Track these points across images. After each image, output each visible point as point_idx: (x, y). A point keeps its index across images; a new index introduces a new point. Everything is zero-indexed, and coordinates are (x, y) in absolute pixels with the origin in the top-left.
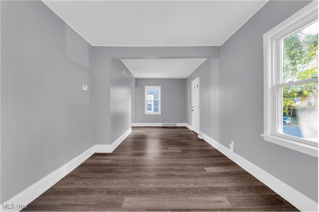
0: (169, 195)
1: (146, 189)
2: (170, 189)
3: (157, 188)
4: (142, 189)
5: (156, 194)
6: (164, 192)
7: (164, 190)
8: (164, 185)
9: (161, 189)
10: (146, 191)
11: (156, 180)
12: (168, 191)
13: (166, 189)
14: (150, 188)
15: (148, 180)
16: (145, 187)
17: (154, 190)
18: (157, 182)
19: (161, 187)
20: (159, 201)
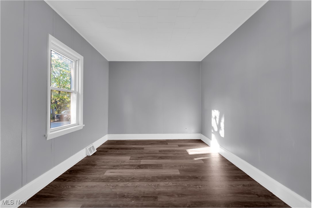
0: (146, 176)
1: (166, 180)
2: (145, 180)
3: (156, 181)
4: (170, 180)
5: (157, 177)
6: (150, 178)
7: (150, 180)
8: (150, 184)
9: (152, 181)
10: (165, 179)
11: (157, 190)
12: (147, 179)
13: (148, 180)
14: (163, 181)
15: (166, 190)
16: (168, 182)
17: (159, 180)
18: (156, 188)
19: (152, 182)
20: (155, 172)
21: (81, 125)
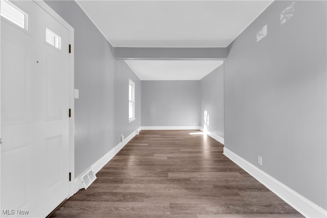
21: (134, 118)
